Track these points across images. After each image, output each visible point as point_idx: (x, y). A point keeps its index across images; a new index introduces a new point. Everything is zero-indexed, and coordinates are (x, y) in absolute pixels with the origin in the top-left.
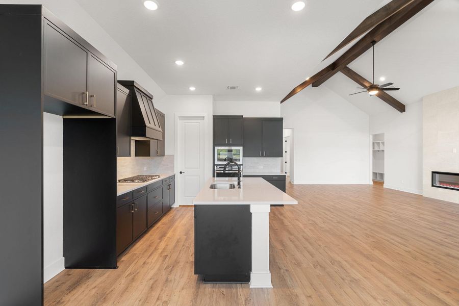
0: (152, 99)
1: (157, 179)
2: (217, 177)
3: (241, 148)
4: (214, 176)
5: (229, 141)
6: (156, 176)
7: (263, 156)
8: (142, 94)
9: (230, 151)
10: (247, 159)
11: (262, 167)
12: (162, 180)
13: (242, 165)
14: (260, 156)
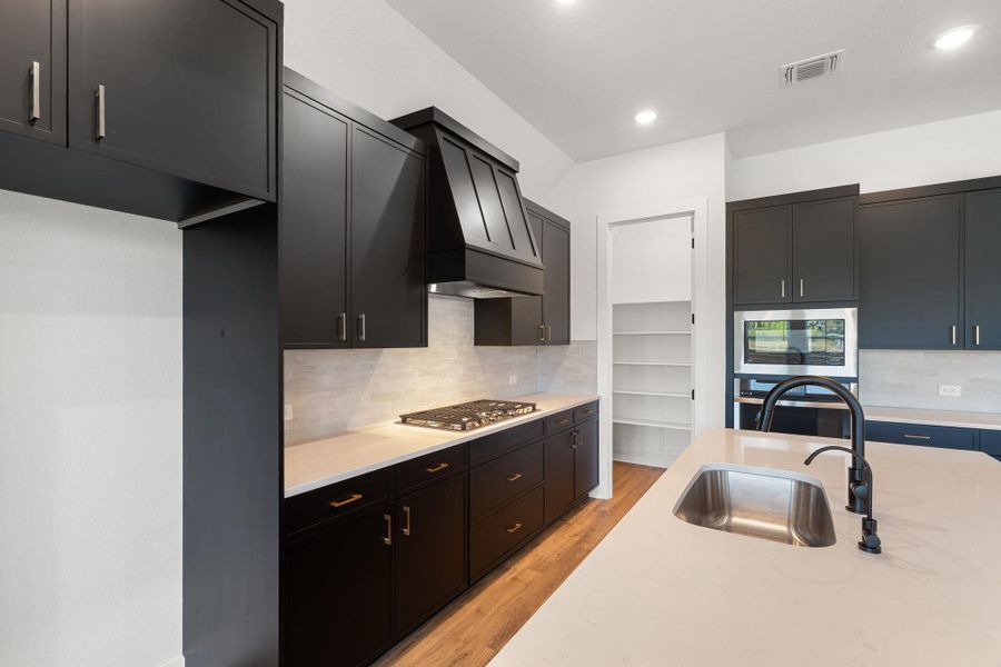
0: (514, 172)
1: (526, 417)
2: (744, 426)
3: (848, 315)
4: (729, 424)
5: (793, 289)
6: (524, 405)
7: (966, 343)
8: (495, 167)
9: (798, 325)
10: (875, 356)
11: (957, 391)
12: (543, 421)
13: (855, 380)
14: (948, 346)
